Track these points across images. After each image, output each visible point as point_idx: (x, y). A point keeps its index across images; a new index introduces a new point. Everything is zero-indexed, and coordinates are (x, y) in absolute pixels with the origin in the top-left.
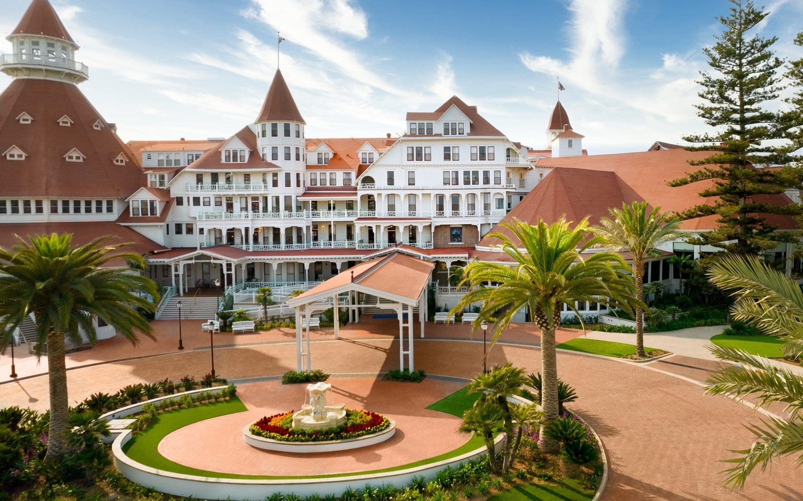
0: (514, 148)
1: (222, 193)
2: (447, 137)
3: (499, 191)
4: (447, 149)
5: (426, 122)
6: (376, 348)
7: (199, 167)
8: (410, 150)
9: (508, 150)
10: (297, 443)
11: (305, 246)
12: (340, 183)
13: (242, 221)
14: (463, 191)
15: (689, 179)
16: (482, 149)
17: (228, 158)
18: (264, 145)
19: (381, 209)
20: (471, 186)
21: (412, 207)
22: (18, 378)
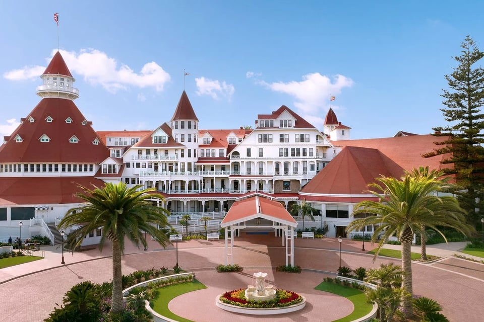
0: (321, 135)
1: (152, 161)
2: (281, 129)
3: (312, 160)
4: (281, 136)
5: (269, 120)
6: (260, 252)
7: (139, 146)
8: (260, 136)
9: (317, 136)
10: (254, 309)
11: (199, 191)
12: (217, 155)
13: (165, 177)
14: (291, 160)
15: (436, 153)
16: (302, 136)
17: (156, 141)
18: (176, 134)
19: (243, 170)
20: (296, 157)
21: (261, 170)
22: (66, 264)
